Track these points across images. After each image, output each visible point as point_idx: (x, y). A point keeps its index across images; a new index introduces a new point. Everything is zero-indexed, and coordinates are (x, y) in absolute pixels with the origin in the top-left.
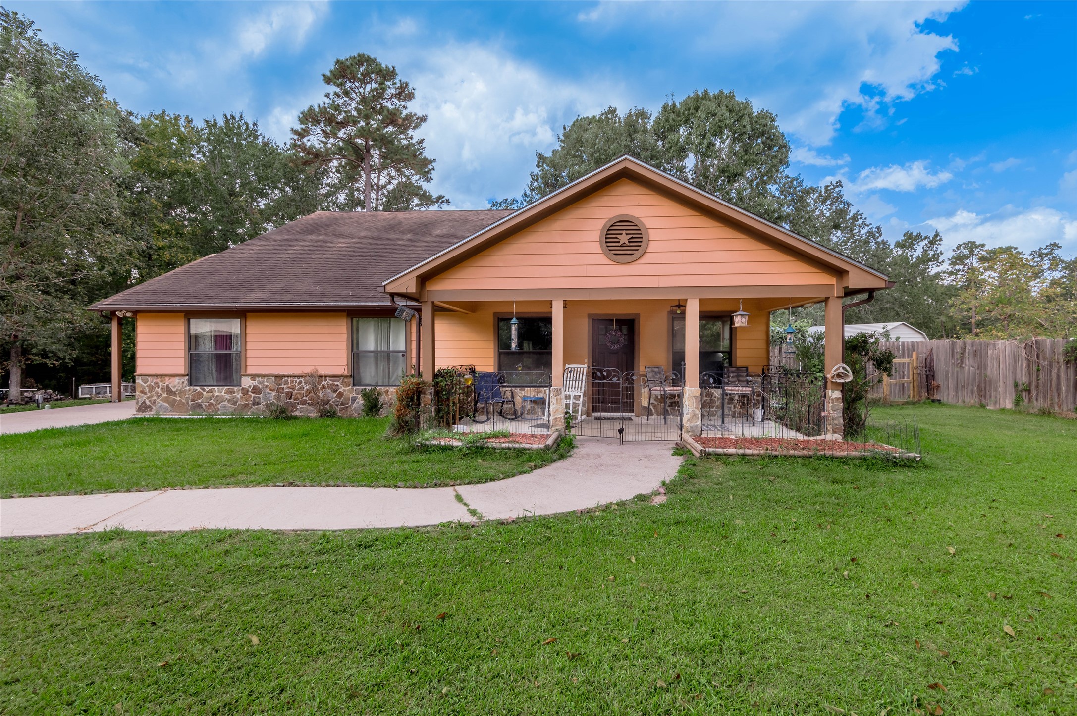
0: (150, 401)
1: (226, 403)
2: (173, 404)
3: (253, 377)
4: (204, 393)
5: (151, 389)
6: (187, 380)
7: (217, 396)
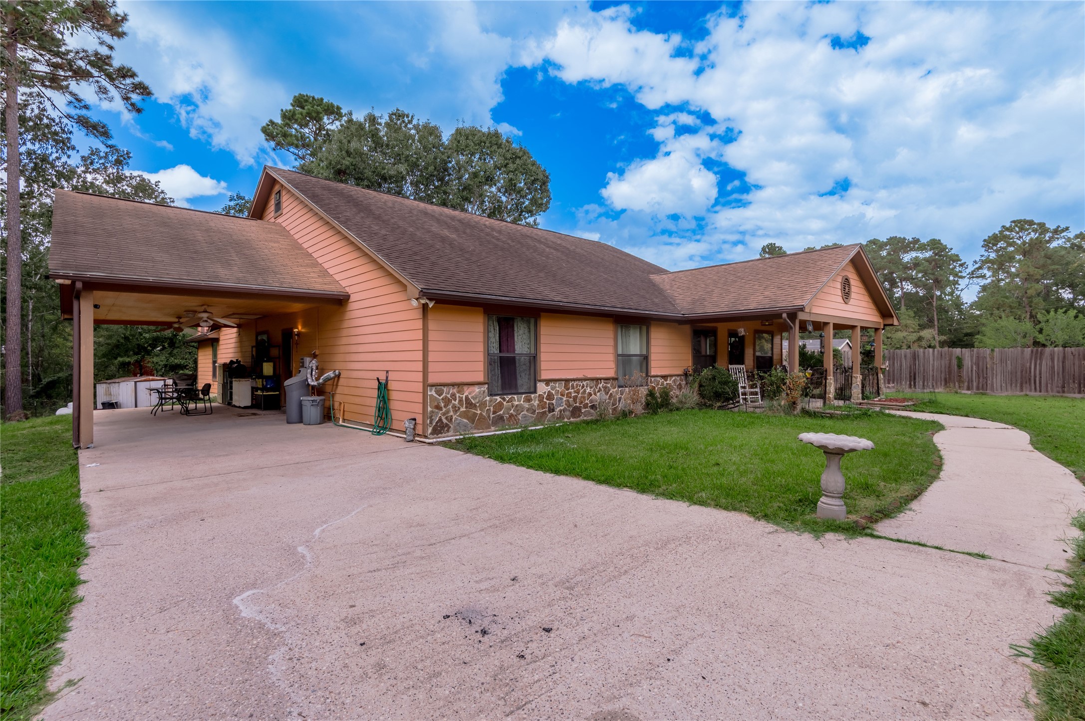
0: (446, 418)
1: (525, 412)
2: (472, 419)
3: (548, 382)
4: (505, 403)
5: (447, 401)
6: (488, 389)
7: (517, 405)
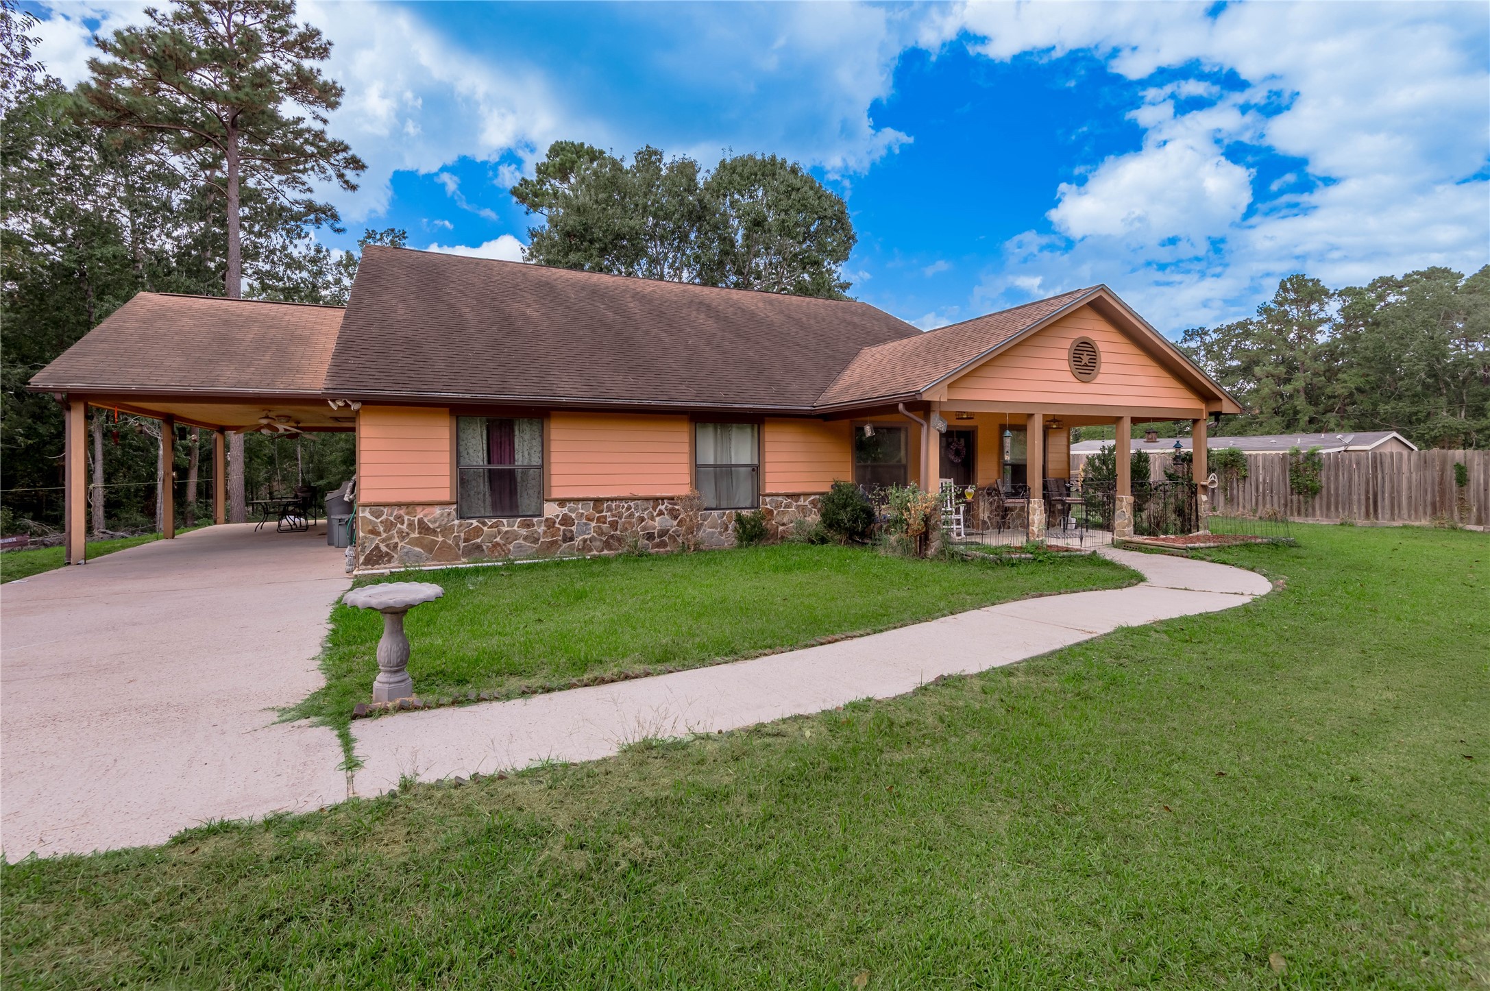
0: (387, 546)
1: (521, 541)
2: (429, 548)
3: (562, 502)
4: (485, 529)
5: (389, 526)
6: (457, 510)
7: (507, 532)
